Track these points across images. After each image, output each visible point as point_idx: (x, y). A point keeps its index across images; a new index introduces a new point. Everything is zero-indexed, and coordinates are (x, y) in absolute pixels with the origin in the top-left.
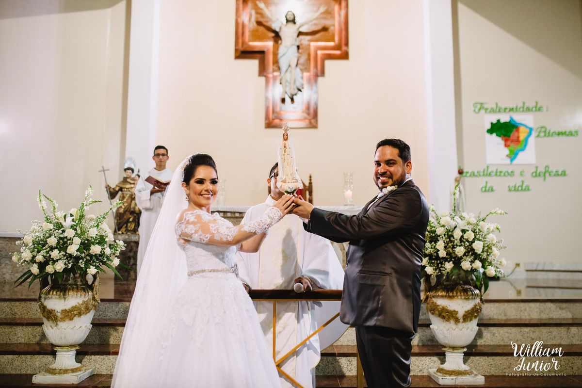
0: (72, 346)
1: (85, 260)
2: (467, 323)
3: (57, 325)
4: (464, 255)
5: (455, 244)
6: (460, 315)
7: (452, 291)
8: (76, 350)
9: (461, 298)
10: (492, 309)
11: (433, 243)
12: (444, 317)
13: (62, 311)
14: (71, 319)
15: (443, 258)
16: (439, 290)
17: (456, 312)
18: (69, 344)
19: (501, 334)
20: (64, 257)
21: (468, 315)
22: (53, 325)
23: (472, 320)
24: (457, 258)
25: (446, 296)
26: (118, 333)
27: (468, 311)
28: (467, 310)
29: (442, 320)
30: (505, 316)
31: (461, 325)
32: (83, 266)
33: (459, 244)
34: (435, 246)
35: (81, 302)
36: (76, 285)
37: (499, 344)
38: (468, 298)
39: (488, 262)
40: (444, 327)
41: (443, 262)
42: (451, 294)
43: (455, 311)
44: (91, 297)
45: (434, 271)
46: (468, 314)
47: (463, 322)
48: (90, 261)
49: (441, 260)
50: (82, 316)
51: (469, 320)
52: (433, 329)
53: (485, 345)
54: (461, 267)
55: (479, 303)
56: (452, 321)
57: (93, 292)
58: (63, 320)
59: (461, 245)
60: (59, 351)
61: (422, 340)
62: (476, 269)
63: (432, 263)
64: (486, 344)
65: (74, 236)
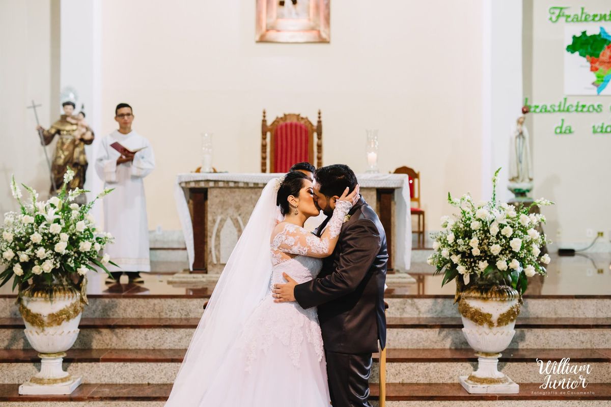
0: (59, 353)
1: (74, 258)
2: (502, 327)
3: (43, 330)
4: (501, 253)
5: (490, 241)
6: (495, 318)
7: (486, 292)
8: (63, 358)
9: (496, 300)
10: (541, 306)
11: (467, 239)
12: (476, 321)
13: (50, 315)
14: (59, 324)
15: (476, 256)
16: (472, 291)
17: (490, 316)
18: (57, 351)
19: (546, 337)
20: (52, 255)
21: (504, 319)
22: (39, 331)
23: (508, 324)
24: (492, 257)
25: (479, 298)
26: (102, 336)
27: (504, 314)
28: (502, 313)
29: (475, 323)
30: (556, 314)
31: (495, 329)
32: (73, 265)
33: (494, 241)
34: (468, 243)
35: (69, 305)
36: (62, 285)
37: (543, 348)
38: (505, 300)
39: (528, 260)
40: (477, 331)
41: (477, 261)
42: (485, 296)
43: (488, 314)
44: (79, 298)
45: (466, 271)
46: (503, 317)
47: (497, 326)
48: (78, 259)
49: (475, 259)
50: (71, 321)
51: (504, 324)
52: (465, 333)
53: (527, 349)
54: (496, 266)
55: (516, 305)
56: (486, 325)
57: (80, 293)
58: (50, 325)
59: (497, 243)
60: (45, 359)
61: (455, 343)
62: (513, 269)
63: (465, 262)
64: (529, 347)
65: (61, 232)
